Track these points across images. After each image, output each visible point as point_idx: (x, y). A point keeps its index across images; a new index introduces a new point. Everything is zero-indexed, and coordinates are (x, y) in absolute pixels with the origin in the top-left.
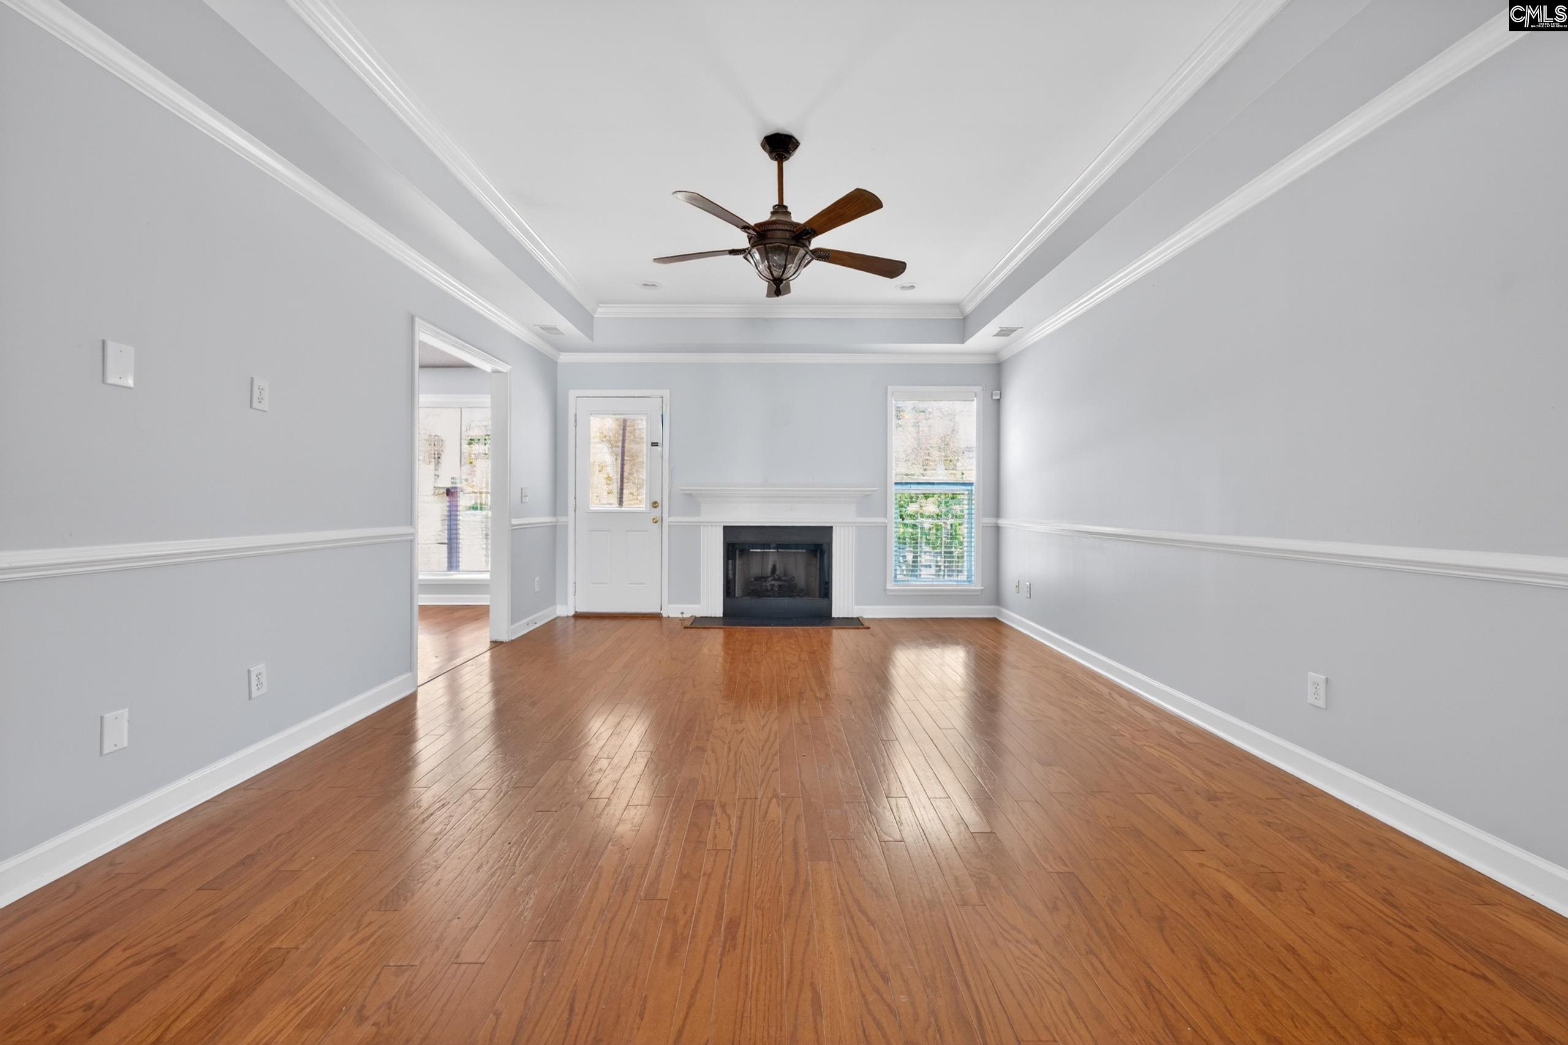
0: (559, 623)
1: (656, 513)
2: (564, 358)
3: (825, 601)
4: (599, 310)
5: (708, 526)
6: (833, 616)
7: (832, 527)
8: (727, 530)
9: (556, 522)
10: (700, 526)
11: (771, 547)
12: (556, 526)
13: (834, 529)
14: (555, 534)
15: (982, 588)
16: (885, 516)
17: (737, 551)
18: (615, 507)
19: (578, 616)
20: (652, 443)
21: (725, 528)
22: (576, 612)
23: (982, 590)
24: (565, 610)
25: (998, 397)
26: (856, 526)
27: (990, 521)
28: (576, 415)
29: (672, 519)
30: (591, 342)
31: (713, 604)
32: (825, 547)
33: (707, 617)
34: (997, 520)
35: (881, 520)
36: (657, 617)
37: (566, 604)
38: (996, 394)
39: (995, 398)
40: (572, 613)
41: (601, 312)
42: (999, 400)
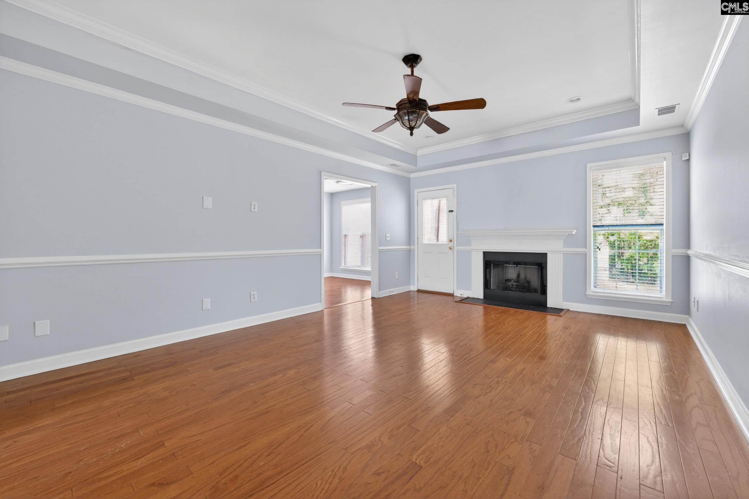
0: (411, 293)
1: (451, 244)
2: (412, 176)
3: (543, 297)
4: (419, 152)
5: (477, 251)
6: (548, 307)
7: (547, 253)
8: (485, 253)
9: (410, 248)
10: (471, 251)
11: (510, 263)
12: (410, 250)
13: (548, 254)
14: (409, 254)
15: (672, 301)
16: (586, 248)
17: (492, 265)
18: (435, 242)
19: (419, 291)
20: (449, 211)
21: (484, 253)
22: (418, 289)
23: (672, 302)
24: (414, 288)
25: (687, 158)
26: (563, 253)
27: (681, 251)
28: (417, 200)
29: (459, 248)
30: (415, 167)
31: (478, 292)
32: (543, 265)
33: (475, 298)
34: (687, 251)
35: (582, 250)
36: (451, 295)
37: (414, 285)
38: (686, 156)
39: (684, 159)
40: (416, 290)
41: (420, 153)
42: (688, 160)
